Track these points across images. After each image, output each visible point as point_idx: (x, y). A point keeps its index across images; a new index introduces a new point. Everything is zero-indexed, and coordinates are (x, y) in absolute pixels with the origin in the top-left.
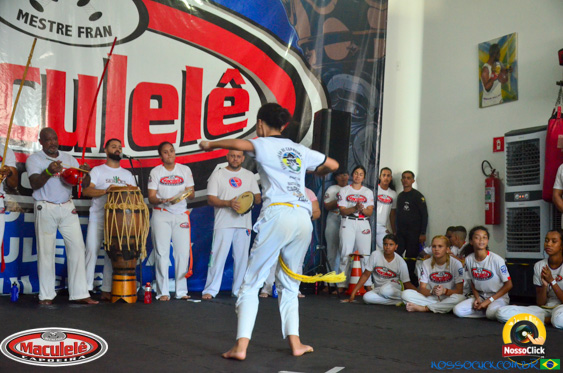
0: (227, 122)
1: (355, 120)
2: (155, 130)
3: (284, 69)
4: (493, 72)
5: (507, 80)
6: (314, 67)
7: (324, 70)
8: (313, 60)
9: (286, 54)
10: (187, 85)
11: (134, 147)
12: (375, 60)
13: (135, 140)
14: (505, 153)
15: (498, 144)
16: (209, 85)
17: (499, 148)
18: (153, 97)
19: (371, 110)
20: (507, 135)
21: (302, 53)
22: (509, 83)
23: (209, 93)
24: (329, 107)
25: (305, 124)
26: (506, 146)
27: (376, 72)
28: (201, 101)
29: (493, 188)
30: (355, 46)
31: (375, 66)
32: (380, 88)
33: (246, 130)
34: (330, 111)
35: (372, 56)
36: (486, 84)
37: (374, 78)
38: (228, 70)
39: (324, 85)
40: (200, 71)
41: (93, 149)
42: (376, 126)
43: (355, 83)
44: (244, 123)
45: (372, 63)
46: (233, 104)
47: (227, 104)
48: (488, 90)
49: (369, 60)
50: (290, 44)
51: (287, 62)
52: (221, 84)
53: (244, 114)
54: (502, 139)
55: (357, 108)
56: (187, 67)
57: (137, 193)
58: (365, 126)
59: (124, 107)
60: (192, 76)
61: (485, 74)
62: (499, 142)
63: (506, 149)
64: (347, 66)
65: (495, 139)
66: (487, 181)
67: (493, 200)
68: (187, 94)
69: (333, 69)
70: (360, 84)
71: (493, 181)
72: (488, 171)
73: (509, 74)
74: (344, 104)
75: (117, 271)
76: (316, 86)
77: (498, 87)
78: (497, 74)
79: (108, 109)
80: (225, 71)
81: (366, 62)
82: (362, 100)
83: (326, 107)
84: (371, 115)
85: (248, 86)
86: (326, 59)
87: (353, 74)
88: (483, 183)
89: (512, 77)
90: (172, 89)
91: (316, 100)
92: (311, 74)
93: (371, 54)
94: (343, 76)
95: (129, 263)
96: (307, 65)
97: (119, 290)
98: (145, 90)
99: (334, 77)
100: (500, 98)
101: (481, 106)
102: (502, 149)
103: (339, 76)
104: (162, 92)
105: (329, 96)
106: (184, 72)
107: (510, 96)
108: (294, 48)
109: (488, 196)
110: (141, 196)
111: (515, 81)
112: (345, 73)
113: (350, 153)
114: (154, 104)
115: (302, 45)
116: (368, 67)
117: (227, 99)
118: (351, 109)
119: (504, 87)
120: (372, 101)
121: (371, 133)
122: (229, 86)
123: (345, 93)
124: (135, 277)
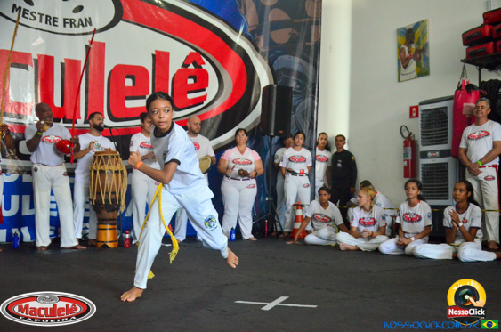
0: (190, 96)
1: (296, 93)
2: (129, 104)
3: (237, 52)
4: (409, 52)
5: (420, 58)
6: (261, 50)
7: (270, 52)
8: (261, 44)
9: (238, 39)
10: (157, 66)
11: (113, 118)
12: (313, 43)
13: (113, 112)
14: (419, 119)
15: (414, 112)
16: (175, 66)
17: (414, 115)
18: (128, 77)
19: (310, 85)
20: (421, 104)
21: (252, 38)
22: (422, 61)
23: (175, 72)
24: (275, 83)
25: (255, 97)
26: (420, 113)
27: (313, 53)
28: (168, 80)
29: (410, 148)
30: (295, 32)
31: (313, 48)
32: (316, 66)
33: (206, 103)
34: (275, 86)
35: (310, 41)
36: (403, 62)
37: (311, 58)
38: (191, 53)
39: (271, 65)
40: (167, 55)
41: (78, 120)
42: (313, 98)
43: (296, 63)
44: (205, 98)
45: (310, 46)
46: (195, 81)
47: (191, 81)
48: (405, 67)
49: (307, 44)
50: (241, 32)
51: (239, 46)
52: (185, 65)
53: (204, 90)
54: (417, 108)
55: (298, 83)
56: (156, 51)
57: (117, 157)
58: (304, 98)
59: (103, 85)
60: (161, 59)
61: (402, 54)
62: (414, 110)
63: (420, 116)
64: (289, 49)
65: (411, 108)
66: (405, 142)
67: (410, 158)
68: (156, 74)
69: (278, 52)
70: (300, 64)
71: (410, 142)
72: (406, 134)
73: (422, 54)
74: (287, 80)
75: (101, 221)
76: (263, 65)
77: (413, 65)
78: (412, 53)
79: (90, 87)
80: (188, 54)
81: (305, 45)
82: (302, 77)
83: (273, 83)
84: (310, 89)
85: (207, 67)
86: (271, 43)
87: (294, 55)
88: (402, 144)
89: (424, 56)
90: (143, 70)
91: (264, 77)
92: (259, 55)
93: (308, 38)
94: (286, 57)
95: (111, 215)
96: (256, 48)
97: (103, 237)
98: (121, 71)
99: (279, 58)
100: (415, 73)
101: (399, 80)
102: (417, 116)
103: (282, 57)
104: (135, 72)
105: (275, 74)
106: (153, 55)
107: (423, 72)
108: (244, 35)
109: (406, 154)
110: (120, 159)
111: (427, 59)
112: (287, 54)
113: (293, 121)
114: (129, 83)
115: (251, 32)
116: (307, 49)
117: (190, 77)
118: (293, 84)
119: (418, 65)
120: (310, 79)
121: (310, 105)
122: (191, 66)
123: (288, 71)
124: (116, 226)
